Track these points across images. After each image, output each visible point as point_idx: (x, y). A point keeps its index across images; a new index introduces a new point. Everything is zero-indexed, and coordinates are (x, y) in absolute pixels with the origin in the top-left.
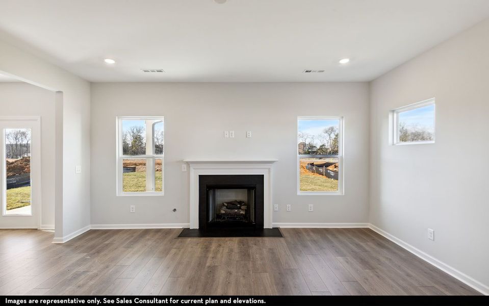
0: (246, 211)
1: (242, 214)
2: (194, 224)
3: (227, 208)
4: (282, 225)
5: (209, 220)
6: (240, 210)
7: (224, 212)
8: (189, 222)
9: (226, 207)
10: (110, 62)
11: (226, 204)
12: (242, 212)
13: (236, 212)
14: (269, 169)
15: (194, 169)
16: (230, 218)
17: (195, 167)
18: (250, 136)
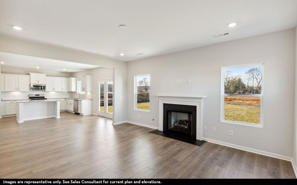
0: (188, 126)
1: (186, 128)
2: (161, 129)
3: (179, 124)
4: (209, 140)
5: (168, 128)
6: (185, 126)
7: (176, 125)
8: (158, 127)
9: (179, 122)
10: (122, 55)
11: (179, 121)
12: (186, 127)
13: (182, 126)
14: (200, 102)
15: (161, 100)
16: (180, 129)
17: (161, 99)
18: (190, 82)
